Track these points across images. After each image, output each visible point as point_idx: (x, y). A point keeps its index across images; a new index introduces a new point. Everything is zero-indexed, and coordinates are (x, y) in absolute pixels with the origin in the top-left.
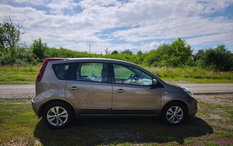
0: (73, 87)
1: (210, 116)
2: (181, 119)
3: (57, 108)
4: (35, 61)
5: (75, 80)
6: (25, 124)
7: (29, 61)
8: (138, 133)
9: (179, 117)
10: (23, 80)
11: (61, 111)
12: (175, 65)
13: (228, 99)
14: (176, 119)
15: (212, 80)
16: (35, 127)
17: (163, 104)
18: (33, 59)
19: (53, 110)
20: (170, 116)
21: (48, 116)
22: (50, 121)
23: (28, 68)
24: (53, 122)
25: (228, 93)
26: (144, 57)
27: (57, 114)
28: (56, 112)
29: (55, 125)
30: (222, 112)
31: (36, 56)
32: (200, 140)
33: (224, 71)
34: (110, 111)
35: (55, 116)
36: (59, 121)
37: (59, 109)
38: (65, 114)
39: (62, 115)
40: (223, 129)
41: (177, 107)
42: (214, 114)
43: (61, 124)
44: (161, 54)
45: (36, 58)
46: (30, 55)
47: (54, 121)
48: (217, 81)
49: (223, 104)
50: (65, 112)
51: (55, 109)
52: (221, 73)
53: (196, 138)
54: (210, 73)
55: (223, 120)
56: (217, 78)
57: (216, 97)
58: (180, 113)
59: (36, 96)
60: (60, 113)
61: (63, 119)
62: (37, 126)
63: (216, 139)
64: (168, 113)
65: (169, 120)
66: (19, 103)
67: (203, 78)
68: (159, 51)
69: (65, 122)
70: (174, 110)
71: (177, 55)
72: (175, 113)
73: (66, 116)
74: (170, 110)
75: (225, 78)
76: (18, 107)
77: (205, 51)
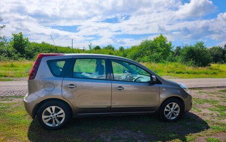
0: (70, 85)
1: (201, 111)
2: (177, 114)
3: (53, 108)
4: (16, 56)
5: (73, 77)
6: (16, 126)
7: (10, 55)
8: (139, 132)
9: (176, 113)
10: (5, 77)
11: (57, 110)
12: (157, 61)
13: (211, 93)
14: (173, 115)
15: (192, 75)
16: (28, 128)
17: (161, 101)
18: (13, 54)
19: (48, 109)
20: (167, 112)
21: (44, 117)
22: (45, 122)
23: (8, 63)
24: (49, 122)
25: (211, 88)
26: (127, 53)
27: (53, 114)
28: (52, 111)
29: (51, 125)
30: (210, 106)
31: (16, 51)
32: (200, 136)
33: (202, 66)
34: (109, 109)
35: (51, 116)
36: (55, 121)
37: (56, 108)
38: (62, 114)
39: (59, 115)
40: (217, 124)
41: (174, 104)
42: (204, 108)
43: (57, 125)
44: (144, 50)
45: (16, 53)
46: (10, 50)
47: (51, 122)
48: (196, 75)
49: (209, 98)
50: (62, 111)
51: (51, 109)
52: (200, 68)
53: (196, 134)
54: (190, 69)
55: (214, 114)
56: (196, 73)
57: (200, 92)
58: (176, 109)
59: (29, 94)
60: (57, 113)
61: (60, 119)
62: (30, 127)
63: (215, 134)
64: (166, 110)
65: (167, 116)
66: (5, 102)
67: (183, 73)
68: (141, 46)
69: (62, 122)
70: (171, 106)
71: (158, 51)
72: (173, 109)
73: (63, 116)
74: (168, 106)
75: (203, 73)
76: (4, 106)
77: (182, 48)
